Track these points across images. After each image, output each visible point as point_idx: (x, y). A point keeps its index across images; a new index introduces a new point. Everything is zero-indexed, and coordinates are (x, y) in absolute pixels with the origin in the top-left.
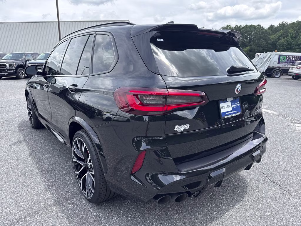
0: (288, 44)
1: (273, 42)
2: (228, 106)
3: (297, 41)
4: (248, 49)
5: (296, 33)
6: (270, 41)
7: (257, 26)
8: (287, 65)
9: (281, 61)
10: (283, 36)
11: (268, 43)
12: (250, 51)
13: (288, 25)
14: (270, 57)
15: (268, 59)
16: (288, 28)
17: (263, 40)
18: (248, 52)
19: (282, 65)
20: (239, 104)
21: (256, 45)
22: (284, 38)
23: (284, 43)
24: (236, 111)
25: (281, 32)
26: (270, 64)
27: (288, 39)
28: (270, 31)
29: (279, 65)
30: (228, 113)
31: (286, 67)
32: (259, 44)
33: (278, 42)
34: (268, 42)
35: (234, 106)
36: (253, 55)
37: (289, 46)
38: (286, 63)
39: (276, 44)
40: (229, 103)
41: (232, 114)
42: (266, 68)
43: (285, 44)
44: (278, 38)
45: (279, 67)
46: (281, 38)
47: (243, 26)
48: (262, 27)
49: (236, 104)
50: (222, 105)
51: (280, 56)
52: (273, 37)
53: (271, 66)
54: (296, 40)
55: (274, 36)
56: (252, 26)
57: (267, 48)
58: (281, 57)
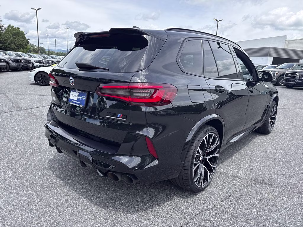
2: (75, 96)
20: (85, 99)
24: (80, 103)
30: (73, 101)
35: (80, 98)
40: (77, 94)
41: (76, 103)
49: (82, 97)
50: (72, 93)
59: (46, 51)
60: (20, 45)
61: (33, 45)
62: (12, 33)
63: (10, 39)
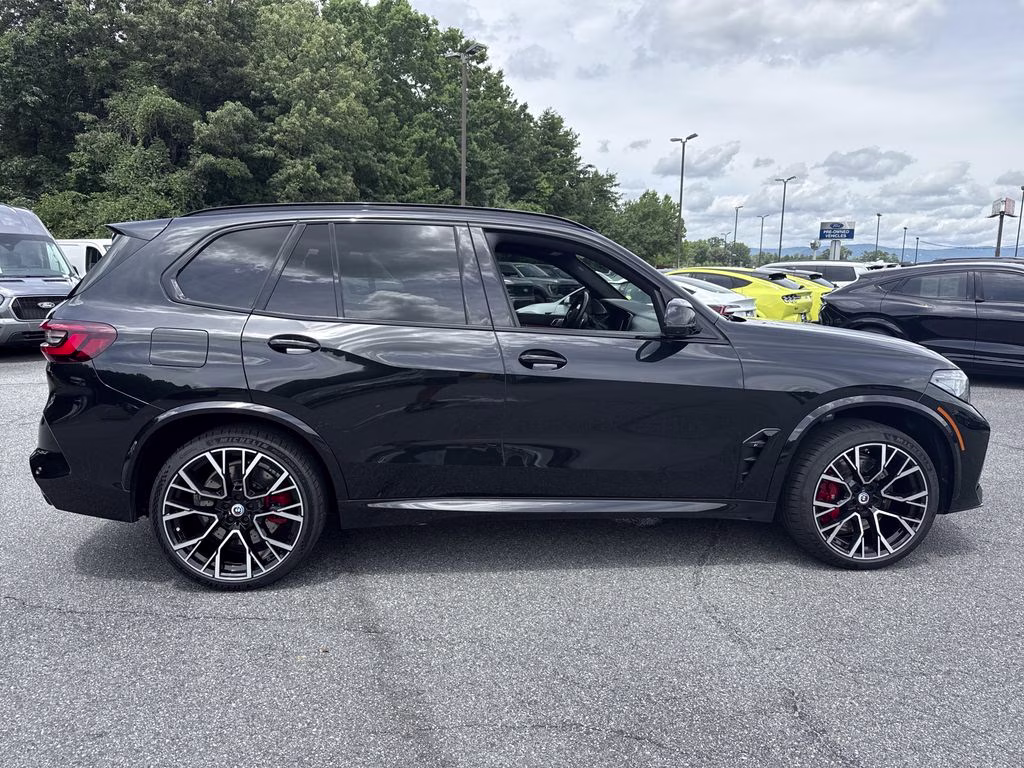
59: (753, 254)
60: (655, 243)
61: (715, 239)
62: (640, 213)
63: (631, 231)
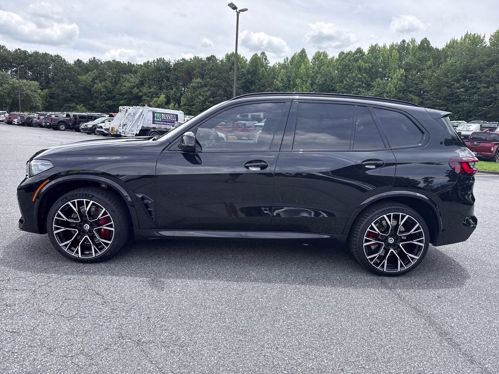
0: (108, 92)
1: (85, 86)
3: (119, 89)
4: (46, 94)
5: (115, 77)
6: (81, 84)
7: (55, 56)
8: (163, 125)
9: (156, 119)
10: (99, 79)
11: (77, 87)
12: (51, 97)
13: (101, 63)
14: (143, 114)
15: (140, 116)
16: (104, 68)
17: (70, 81)
18: (47, 98)
19: (158, 125)
21: (59, 87)
22: (101, 82)
23: (103, 90)
25: (95, 73)
26: (143, 123)
27: (106, 85)
28: (77, 68)
29: (154, 126)
31: (163, 127)
32: (64, 87)
33: (93, 87)
34: (77, 85)
36: (56, 104)
37: (110, 95)
38: (162, 123)
39: (90, 90)
42: (140, 128)
43: (104, 92)
44: (92, 81)
45: (154, 128)
46: (96, 81)
47: (30, 53)
48: (64, 60)
51: (154, 113)
52: (85, 78)
53: (146, 126)
54: (117, 87)
55: (87, 78)
56: (46, 55)
57: (77, 95)
58: (156, 115)
